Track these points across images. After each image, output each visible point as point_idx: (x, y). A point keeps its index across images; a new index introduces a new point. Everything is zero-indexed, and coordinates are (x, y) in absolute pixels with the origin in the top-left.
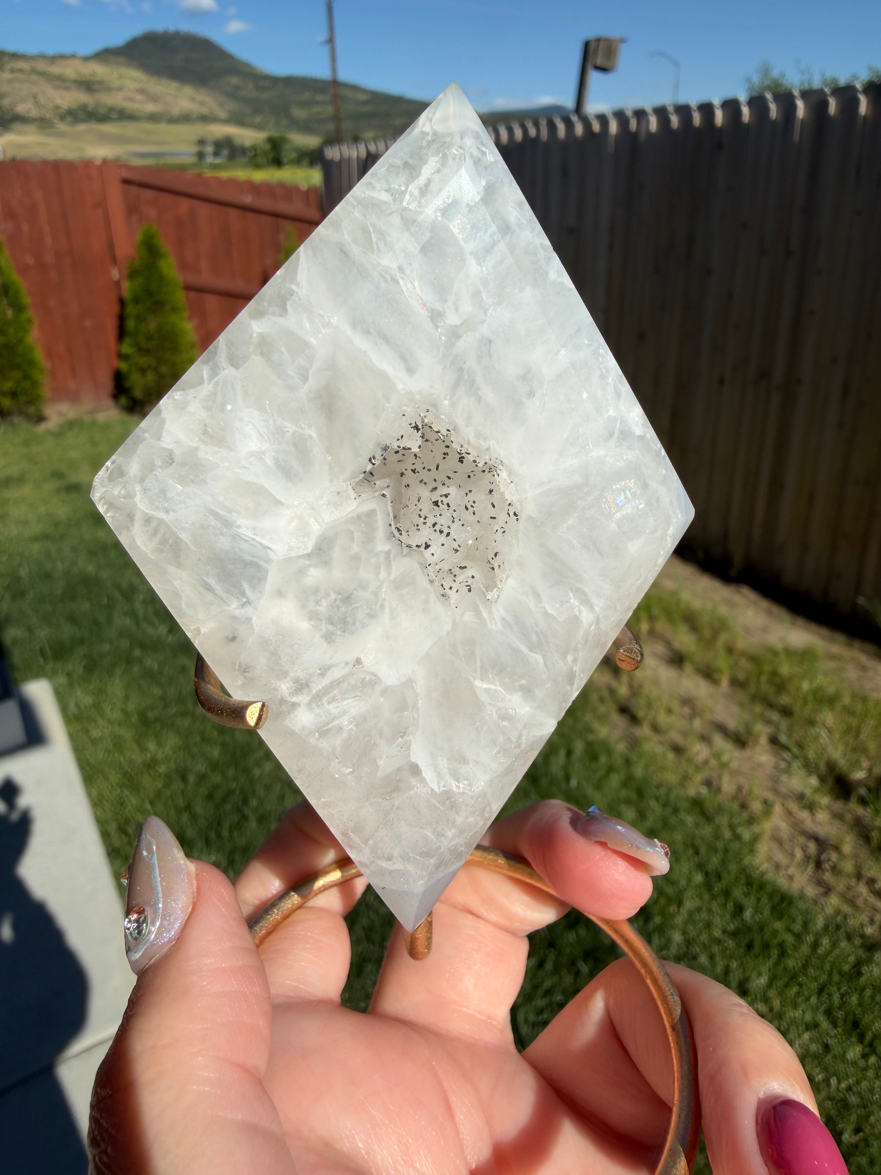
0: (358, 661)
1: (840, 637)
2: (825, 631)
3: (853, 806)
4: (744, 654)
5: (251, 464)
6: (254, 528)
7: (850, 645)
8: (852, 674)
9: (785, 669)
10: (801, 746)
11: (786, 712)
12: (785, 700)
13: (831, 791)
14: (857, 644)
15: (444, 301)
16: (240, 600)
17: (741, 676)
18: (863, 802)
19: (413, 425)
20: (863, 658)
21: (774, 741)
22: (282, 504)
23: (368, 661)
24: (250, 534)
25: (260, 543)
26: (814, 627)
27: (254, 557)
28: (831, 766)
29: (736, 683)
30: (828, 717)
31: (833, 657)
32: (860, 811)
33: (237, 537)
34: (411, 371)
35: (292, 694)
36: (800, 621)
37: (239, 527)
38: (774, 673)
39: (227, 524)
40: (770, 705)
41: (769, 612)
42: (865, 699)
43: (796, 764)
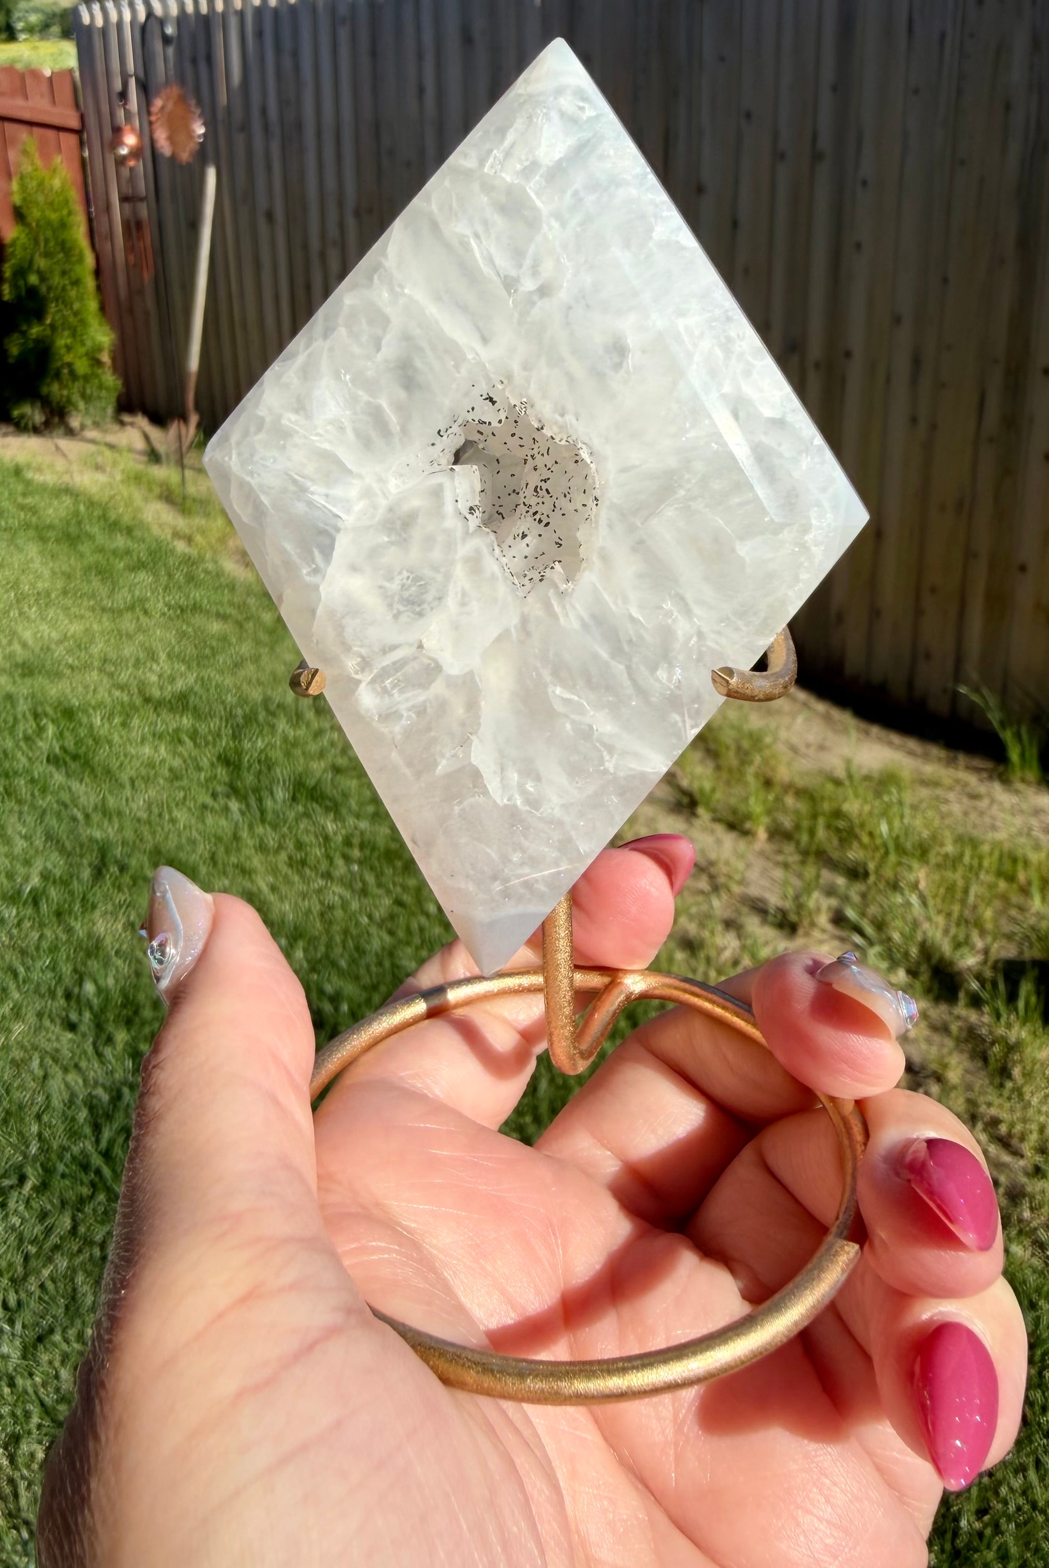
0: (420, 646)
1: (936, 751)
2: (912, 744)
3: (962, 1009)
4: (789, 787)
5: (327, 431)
6: (327, 496)
7: (951, 762)
8: (956, 806)
9: (852, 807)
10: (880, 925)
11: (856, 873)
12: (854, 854)
13: (928, 991)
14: (962, 758)
15: (520, 266)
16: (310, 566)
17: (787, 823)
18: (976, 1002)
19: (485, 396)
20: (972, 779)
21: (839, 919)
22: (350, 472)
23: (430, 644)
24: (322, 501)
25: (330, 511)
26: (896, 738)
27: (327, 525)
28: (926, 951)
29: (777, 834)
30: (921, 874)
31: (925, 782)
32: (973, 1016)
33: (310, 504)
34: (485, 340)
35: (357, 673)
36: (875, 730)
37: (312, 493)
38: (838, 814)
39: (303, 490)
40: (833, 865)
41: (827, 718)
42: (974, 843)
43: (873, 952)
